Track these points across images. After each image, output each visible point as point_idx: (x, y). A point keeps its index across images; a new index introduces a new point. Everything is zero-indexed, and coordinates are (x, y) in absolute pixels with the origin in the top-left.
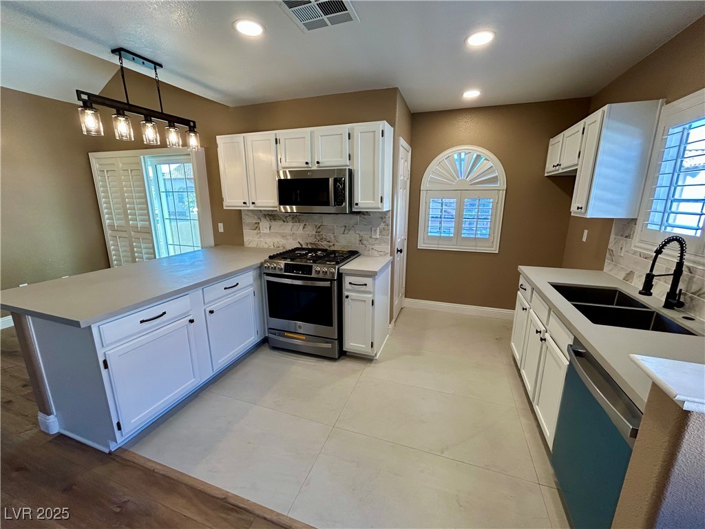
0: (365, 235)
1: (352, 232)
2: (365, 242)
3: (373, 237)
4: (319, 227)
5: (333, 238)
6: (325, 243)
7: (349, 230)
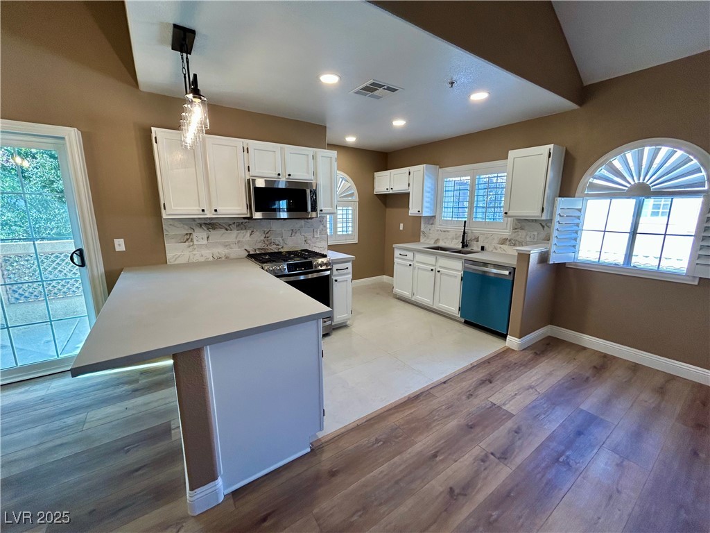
0: (309, 235)
1: (298, 234)
2: (309, 242)
3: (316, 236)
4: (268, 233)
5: (281, 241)
6: (275, 246)
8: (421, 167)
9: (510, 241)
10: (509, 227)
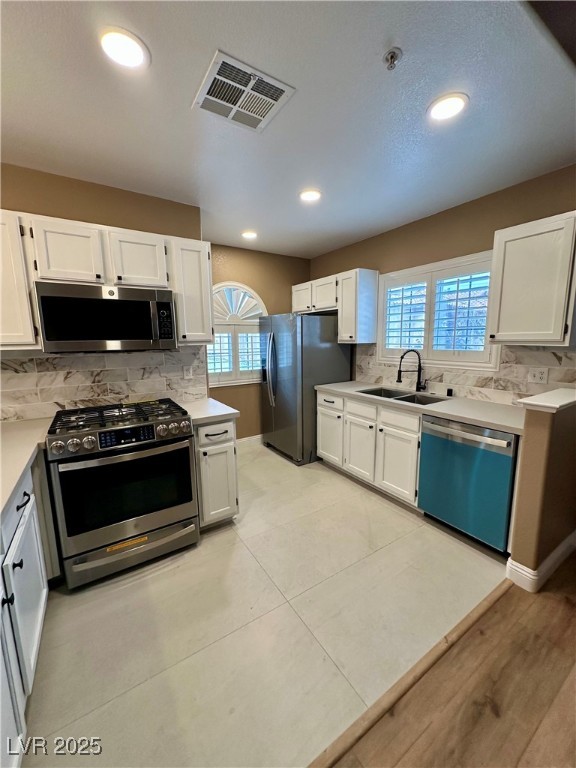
0: (174, 376)
1: (155, 376)
2: (175, 386)
3: (186, 378)
4: (98, 374)
5: (125, 387)
6: (113, 396)
7: (151, 373)
8: (352, 273)
9: (496, 381)
10: (493, 360)
